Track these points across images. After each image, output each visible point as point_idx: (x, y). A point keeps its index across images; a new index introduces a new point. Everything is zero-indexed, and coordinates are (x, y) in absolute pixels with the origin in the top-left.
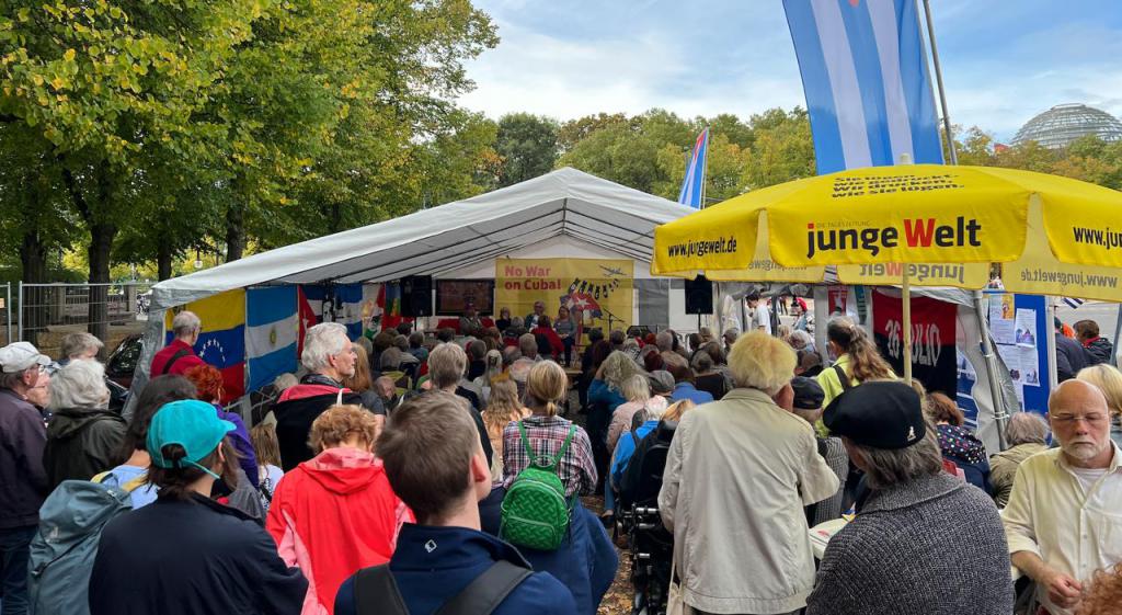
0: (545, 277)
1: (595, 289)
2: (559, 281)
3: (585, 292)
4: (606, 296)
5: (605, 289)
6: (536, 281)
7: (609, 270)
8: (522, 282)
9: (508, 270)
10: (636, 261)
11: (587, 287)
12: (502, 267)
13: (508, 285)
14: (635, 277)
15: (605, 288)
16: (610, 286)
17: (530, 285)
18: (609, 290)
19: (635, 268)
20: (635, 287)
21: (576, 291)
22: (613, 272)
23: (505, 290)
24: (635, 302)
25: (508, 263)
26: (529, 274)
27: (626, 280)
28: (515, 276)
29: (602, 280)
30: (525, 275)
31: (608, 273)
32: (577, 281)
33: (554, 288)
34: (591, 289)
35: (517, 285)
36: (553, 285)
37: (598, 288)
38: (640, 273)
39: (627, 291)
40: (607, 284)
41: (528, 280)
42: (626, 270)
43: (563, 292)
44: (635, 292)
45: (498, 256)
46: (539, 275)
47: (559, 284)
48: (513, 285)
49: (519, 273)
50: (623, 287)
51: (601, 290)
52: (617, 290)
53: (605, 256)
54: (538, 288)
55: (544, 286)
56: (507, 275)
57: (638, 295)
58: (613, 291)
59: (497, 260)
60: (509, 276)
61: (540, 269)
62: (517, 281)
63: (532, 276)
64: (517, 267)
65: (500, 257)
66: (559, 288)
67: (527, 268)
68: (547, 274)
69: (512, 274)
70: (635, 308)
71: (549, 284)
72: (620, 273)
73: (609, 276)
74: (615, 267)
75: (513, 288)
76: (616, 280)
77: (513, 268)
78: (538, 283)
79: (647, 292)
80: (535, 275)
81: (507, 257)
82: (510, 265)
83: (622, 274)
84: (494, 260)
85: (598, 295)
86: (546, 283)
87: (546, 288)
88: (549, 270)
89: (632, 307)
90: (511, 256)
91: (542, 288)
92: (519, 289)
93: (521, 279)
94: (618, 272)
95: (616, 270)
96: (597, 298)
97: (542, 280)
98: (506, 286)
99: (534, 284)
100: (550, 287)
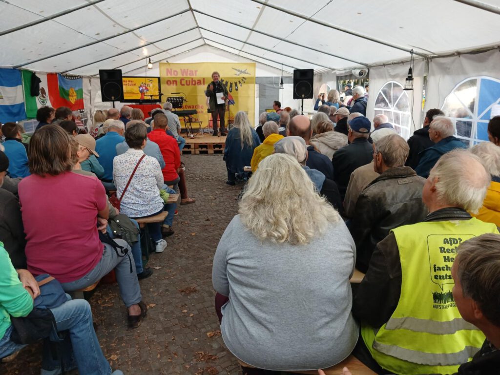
0: (194, 76)
1: (229, 85)
2: (204, 79)
4: (237, 90)
5: (236, 85)
6: (188, 80)
7: (239, 71)
8: (178, 81)
9: (168, 71)
10: (257, 64)
12: (164, 68)
13: (169, 82)
14: (257, 76)
15: (236, 83)
16: (240, 82)
17: (184, 82)
18: (239, 85)
19: (257, 69)
20: (257, 84)
22: (241, 72)
23: (166, 85)
24: (257, 93)
25: (168, 67)
26: (183, 75)
27: (251, 78)
28: (173, 76)
29: (233, 78)
30: (180, 75)
31: (238, 73)
33: (201, 84)
35: (175, 82)
36: (200, 82)
37: (231, 84)
38: (260, 73)
39: (251, 86)
40: (237, 81)
41: (182, 79)
42: (250, 70)
44: (257, 86)
45: (160, 61)
46: (190, 75)
47: (204, 82)
48: (172, 82)
49: (176, 73)
50: (248, 83)
51: (234, 85)
52: (244, 85)
53: (236, 60)
54: (189, 84)
55: (194, 83)
56: (167, 75)
57: (258, 89)
58: (241, 86)
59: (160, 63)
60: (169, 76)
61: (190, 71)
62: (174, 79)
63: (185, 76)
64: (174, 69)
65: (162, 62)
66: (204, 84)
67: (181, 70)
68: (196, 75)
69: (171, 74)
70: (257, 97)
71: (197, 82)
72: (246, 73)
73: (238, 75)
74: (242, 68)
75: (172, 85)
76: (243, 78)
77: (171, 69)
78: (189, 81)
79: (265, 86)
80: (187, 75)
81: (167, 61)
82: (169, 68)
83: (248, 73)
84: (158, 64)
85: (231, 89)
86: (195, 81)
87: (195, 85)
88: (196, 71)
89: (254, 97)
90: (170, 61)
91: (192, 84)
92: (176, 84)
93: (177, 78)
94: (244, 72)
95: (243, 71)
96: (231, 92)
97: (192, 79)
98: (167, 83)
99: (187, 81)
100: (198, 83)
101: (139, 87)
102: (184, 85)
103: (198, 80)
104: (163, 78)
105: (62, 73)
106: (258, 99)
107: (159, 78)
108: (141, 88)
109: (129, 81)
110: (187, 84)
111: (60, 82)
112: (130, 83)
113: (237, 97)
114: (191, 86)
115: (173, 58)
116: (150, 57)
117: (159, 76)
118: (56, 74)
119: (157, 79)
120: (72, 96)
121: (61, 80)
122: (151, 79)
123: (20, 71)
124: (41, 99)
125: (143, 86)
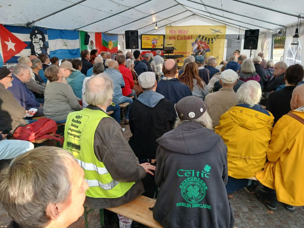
1: (207, 39)
2: (192, 36)
3: (203, 41)
4: (212, 43)
5: (212, 40)
7: (215, 31)
8: (176, 37)
9: (171, 31)
11: (204, 38)
12: (168, 30)
13: (170, 38)
14: (226, 34)
16: (215, 38)
17: (179, 38)
18: (214, 40)
19: (227, 30)
20: (226, 39)
21: (199, 40)
22: (216, 31)
23: (169, 40)
24: (226, 45)
26: (179, 33)
27: (223, 35)
28: (173, 34)
30: (177, 34)
31: (214, 32)
32: (199, 36)
33: (189, 39)
34: (206, 39)
35: (174, 38)
36: (190, 37)
37: (209, 39)
38: (229, 32)
39: (222, 40)
40: (210, 37)
41: (179, 36)
42: (222, 30)
43: (193, 41)
44: (226, 41)
45: (167, 25)
46: (183, 33)
47: (192, 37)
48: (172, 38)
49: (175, 32)
50: (220, 38)
51: (211, 40)
52: (218, 40)
53: (213, 24)
54: (183, 39)
55: (185, 38)
56: (170, 33)
57: (227, 42)
58: (216, 40)
59: (166, 26)
60: (171, 34)
61: (184, 31)
62: (174, 36)
63: (180, 34)
64: (174, 29)
65: (168, 25)
66: (192, 39)
67: (178, 30)
68: (187, 33)
69: (172, 33)
70: (225, 48)
71: (187, 37)
72: (219, 32)
73: (214, 33)
74: (217, 29)
75: (172, 39)
76: (217, 35)
77: (172, 30)
78: (183, 37)
79: (231, 40)
80: (181, 33)
81: (171, 25)
82: (171, 29)
83: (220, 32)
84: (165, 27)
85: (209, 42)
86: (186, 37)
87: (186, 39)
88: (187, 31)
89: (224, 47)
90: (172, 25)
91: (184, 39)
92: (175, 39)
93: (176, 35)
94: (218, 32)
95: (217, 30)
96: (208, 44)
97: (185, 36)
98: (169, 38)
99: (181, 37)
100: (188, 39)
101: (152, 41)
102: (179, 40)
103: (188, 37)
104: (167, 35)
105: (105, 32)
106: (226, 48)
107: (164, 36)
108: (153, 42)
109: (147, 37)
110: (181, 39)
111: (103, 37)
112: (147, 38)
113: (212, 48)
114: (183, 41)
115: (174, 23)
116: (157, 23)
117: (165, 34)
118: (101, 33)
119: (163, 36)
120: (111, 45)
121: (104, 37)
122: (159, 36)
123: (79, 31)
124: (90, 46)
125: (155, 40)
